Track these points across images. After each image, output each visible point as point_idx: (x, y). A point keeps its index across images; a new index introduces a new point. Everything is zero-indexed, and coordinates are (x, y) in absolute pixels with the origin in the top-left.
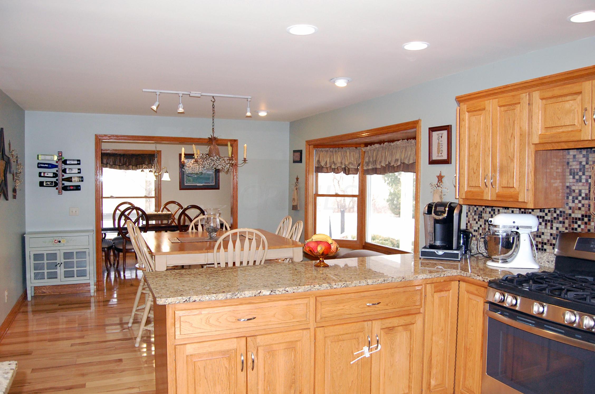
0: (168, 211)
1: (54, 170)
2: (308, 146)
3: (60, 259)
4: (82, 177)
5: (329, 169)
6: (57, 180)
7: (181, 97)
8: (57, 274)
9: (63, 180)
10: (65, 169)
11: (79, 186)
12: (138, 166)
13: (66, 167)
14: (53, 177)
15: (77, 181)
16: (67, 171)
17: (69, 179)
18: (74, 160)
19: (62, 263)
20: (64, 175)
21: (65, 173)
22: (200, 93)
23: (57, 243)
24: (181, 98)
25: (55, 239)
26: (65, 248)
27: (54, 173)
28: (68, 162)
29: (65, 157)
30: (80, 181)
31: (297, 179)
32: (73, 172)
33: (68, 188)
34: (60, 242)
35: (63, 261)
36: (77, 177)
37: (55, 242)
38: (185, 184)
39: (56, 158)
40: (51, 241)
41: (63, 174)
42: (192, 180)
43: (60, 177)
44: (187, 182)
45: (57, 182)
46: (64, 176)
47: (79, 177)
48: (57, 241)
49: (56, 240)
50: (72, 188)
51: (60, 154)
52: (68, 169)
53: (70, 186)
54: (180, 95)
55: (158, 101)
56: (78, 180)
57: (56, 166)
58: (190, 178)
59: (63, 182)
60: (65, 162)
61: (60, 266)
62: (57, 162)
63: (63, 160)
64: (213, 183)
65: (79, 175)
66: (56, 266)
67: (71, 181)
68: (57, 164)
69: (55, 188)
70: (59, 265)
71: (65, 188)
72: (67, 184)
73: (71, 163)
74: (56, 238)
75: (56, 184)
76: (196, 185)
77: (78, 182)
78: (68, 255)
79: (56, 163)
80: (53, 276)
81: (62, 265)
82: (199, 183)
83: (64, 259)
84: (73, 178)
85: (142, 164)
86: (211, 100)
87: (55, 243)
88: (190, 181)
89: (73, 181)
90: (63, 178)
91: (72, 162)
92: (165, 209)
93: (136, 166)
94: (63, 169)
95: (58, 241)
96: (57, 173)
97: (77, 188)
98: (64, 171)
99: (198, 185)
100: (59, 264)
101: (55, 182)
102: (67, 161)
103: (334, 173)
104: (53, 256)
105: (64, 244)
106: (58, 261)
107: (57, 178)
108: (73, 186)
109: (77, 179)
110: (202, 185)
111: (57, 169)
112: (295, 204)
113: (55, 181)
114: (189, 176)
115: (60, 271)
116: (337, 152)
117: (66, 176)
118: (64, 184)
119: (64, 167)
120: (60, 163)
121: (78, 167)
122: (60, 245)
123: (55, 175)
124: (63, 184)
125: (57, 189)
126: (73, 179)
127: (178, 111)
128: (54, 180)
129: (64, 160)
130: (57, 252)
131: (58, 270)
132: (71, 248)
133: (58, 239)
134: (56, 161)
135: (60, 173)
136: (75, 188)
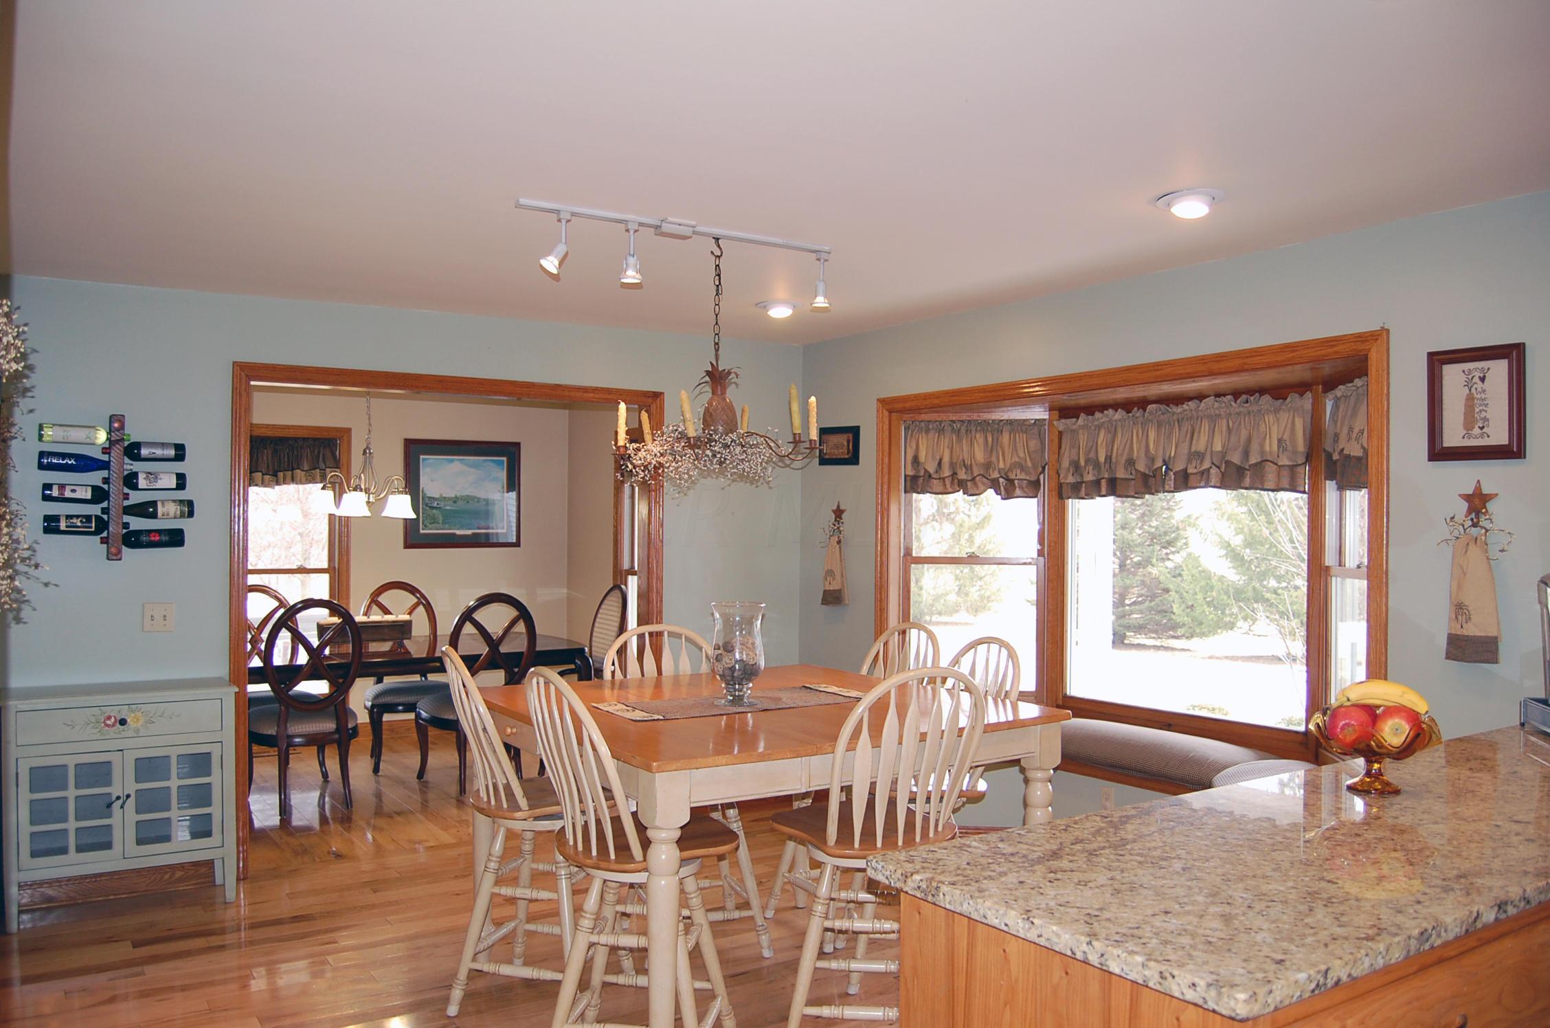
0: (386, 614)
1: (96, 478)
2: (886, 413)
3: (124, 783)
4: (190, 504)
5: (948, 482)
6: (105, 511)
7: (632, 232)
8: (111, 835)
9: (129, 510)
10: (135, 475)
11: (180, 533)
12: (281, 474)
13: (136, 466)
14: (94, 500)
15: (172, 514)
16: (142, 483)
17: (146, 510)
18: (163, 445)
19: (128, 796)
20: (128, 494)
21: (135, 487)
22: (694, 223)
23: (113, 725)
24: (632, 237)
25: (106, 715)
26: (140, 742)
27: (95, 489)
28: (145, 452)
29: (134, 433)
30: (182, 516)
31: (839, 513)
32: (159, 485)
33: (144, 538)
34: (123, 722)
35: (132, 787)
36: (174, 501)
37: (108, 722)
38: (422, 531)
39: (102, 437)
40: (93, 720)
41: (126, 490)
42: (441, 517)
43: (115, 502)
44: (426, 526)
45: (105, 517)
46: (128, 499)
47: (181, 502)
48: (113, 720)
49: (109, 718)
50: (157, 538)
51: (116, 423)
52: (144, 476)
53: (149, 532)
54: (632, 227)
55: (564, 241)
56: (179, 512)
57: (105, 465)
58: (434, 511)
59: (126, 519)
60: (133, 451)
61: (122, 807)
62: (106, 451)
63: (126, 443)
64: (503, 528)
65: (181, 495)
66: (109, 805)
67: (154, 516)
68: (105, 458)
69: (97, 538)
70: (120, 802)
71: (134, 540)
72: (137, 523)
73: (153, 456)
74: (112, 711)
75: (102, 525)
76: (454, 534)
77: (175, 518)
78: (149, 767)
79: (103, 453)
80: (100, 842)
81: (131, 803)
82: (461, 528)
83: (137, 781)
84: (159, 504)
85: (293, 470)
86: (712, 252)
87: (108, 726)
88: (434, 521)
89: (160, 514)
90: (126, 503)
91: (159, 452)
92: (375, 607)
93: (275, 475)
94: (126, 473)
95: (118, 718)
96: (106, 487)
97: (175, 538)
98: (131, 481)
99: (458, 532)
100: (118, 798)
101: (97, 517)
102: (139, 449)
103: (964, 493)
104: (98, 773)
105: (137, 731)
106: (115, 790)
107: (105, 504)
108: (159, 532)
109: (172, 509)
110: (469, 532)
111: (105, 473)
112: (835, 586)
113: (99, 513)
114: (432, 508)
115: (124, 821)
116: (973, 432)
117: (136, 498)
118: (128, 524)
119: (129, 467)
120: (117, 451)
121: (179, 467)
122: (124, 734)
123: (99, 495)
124: (126, 525)
125: (104, 540)
126: (160, 510)
127: (622, 281)
128: (95, 510)
129: (129, 445)
130: (115, 758)
131: (116, 819)
132: (160, 741)
133: (115, 713)
134: (103, 448)
135: (115, 488)
136: (165, 538)
